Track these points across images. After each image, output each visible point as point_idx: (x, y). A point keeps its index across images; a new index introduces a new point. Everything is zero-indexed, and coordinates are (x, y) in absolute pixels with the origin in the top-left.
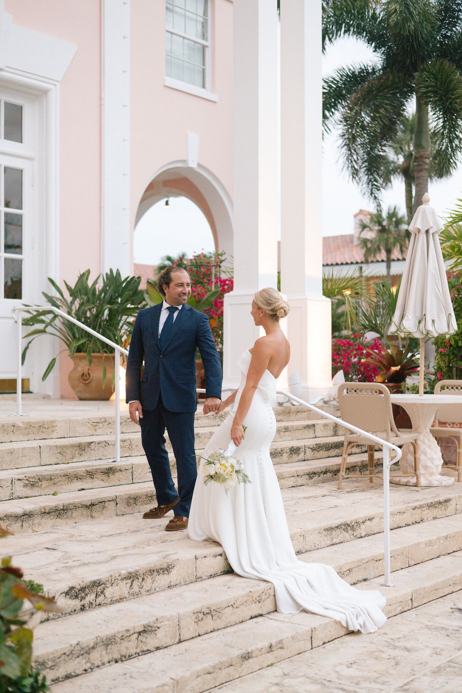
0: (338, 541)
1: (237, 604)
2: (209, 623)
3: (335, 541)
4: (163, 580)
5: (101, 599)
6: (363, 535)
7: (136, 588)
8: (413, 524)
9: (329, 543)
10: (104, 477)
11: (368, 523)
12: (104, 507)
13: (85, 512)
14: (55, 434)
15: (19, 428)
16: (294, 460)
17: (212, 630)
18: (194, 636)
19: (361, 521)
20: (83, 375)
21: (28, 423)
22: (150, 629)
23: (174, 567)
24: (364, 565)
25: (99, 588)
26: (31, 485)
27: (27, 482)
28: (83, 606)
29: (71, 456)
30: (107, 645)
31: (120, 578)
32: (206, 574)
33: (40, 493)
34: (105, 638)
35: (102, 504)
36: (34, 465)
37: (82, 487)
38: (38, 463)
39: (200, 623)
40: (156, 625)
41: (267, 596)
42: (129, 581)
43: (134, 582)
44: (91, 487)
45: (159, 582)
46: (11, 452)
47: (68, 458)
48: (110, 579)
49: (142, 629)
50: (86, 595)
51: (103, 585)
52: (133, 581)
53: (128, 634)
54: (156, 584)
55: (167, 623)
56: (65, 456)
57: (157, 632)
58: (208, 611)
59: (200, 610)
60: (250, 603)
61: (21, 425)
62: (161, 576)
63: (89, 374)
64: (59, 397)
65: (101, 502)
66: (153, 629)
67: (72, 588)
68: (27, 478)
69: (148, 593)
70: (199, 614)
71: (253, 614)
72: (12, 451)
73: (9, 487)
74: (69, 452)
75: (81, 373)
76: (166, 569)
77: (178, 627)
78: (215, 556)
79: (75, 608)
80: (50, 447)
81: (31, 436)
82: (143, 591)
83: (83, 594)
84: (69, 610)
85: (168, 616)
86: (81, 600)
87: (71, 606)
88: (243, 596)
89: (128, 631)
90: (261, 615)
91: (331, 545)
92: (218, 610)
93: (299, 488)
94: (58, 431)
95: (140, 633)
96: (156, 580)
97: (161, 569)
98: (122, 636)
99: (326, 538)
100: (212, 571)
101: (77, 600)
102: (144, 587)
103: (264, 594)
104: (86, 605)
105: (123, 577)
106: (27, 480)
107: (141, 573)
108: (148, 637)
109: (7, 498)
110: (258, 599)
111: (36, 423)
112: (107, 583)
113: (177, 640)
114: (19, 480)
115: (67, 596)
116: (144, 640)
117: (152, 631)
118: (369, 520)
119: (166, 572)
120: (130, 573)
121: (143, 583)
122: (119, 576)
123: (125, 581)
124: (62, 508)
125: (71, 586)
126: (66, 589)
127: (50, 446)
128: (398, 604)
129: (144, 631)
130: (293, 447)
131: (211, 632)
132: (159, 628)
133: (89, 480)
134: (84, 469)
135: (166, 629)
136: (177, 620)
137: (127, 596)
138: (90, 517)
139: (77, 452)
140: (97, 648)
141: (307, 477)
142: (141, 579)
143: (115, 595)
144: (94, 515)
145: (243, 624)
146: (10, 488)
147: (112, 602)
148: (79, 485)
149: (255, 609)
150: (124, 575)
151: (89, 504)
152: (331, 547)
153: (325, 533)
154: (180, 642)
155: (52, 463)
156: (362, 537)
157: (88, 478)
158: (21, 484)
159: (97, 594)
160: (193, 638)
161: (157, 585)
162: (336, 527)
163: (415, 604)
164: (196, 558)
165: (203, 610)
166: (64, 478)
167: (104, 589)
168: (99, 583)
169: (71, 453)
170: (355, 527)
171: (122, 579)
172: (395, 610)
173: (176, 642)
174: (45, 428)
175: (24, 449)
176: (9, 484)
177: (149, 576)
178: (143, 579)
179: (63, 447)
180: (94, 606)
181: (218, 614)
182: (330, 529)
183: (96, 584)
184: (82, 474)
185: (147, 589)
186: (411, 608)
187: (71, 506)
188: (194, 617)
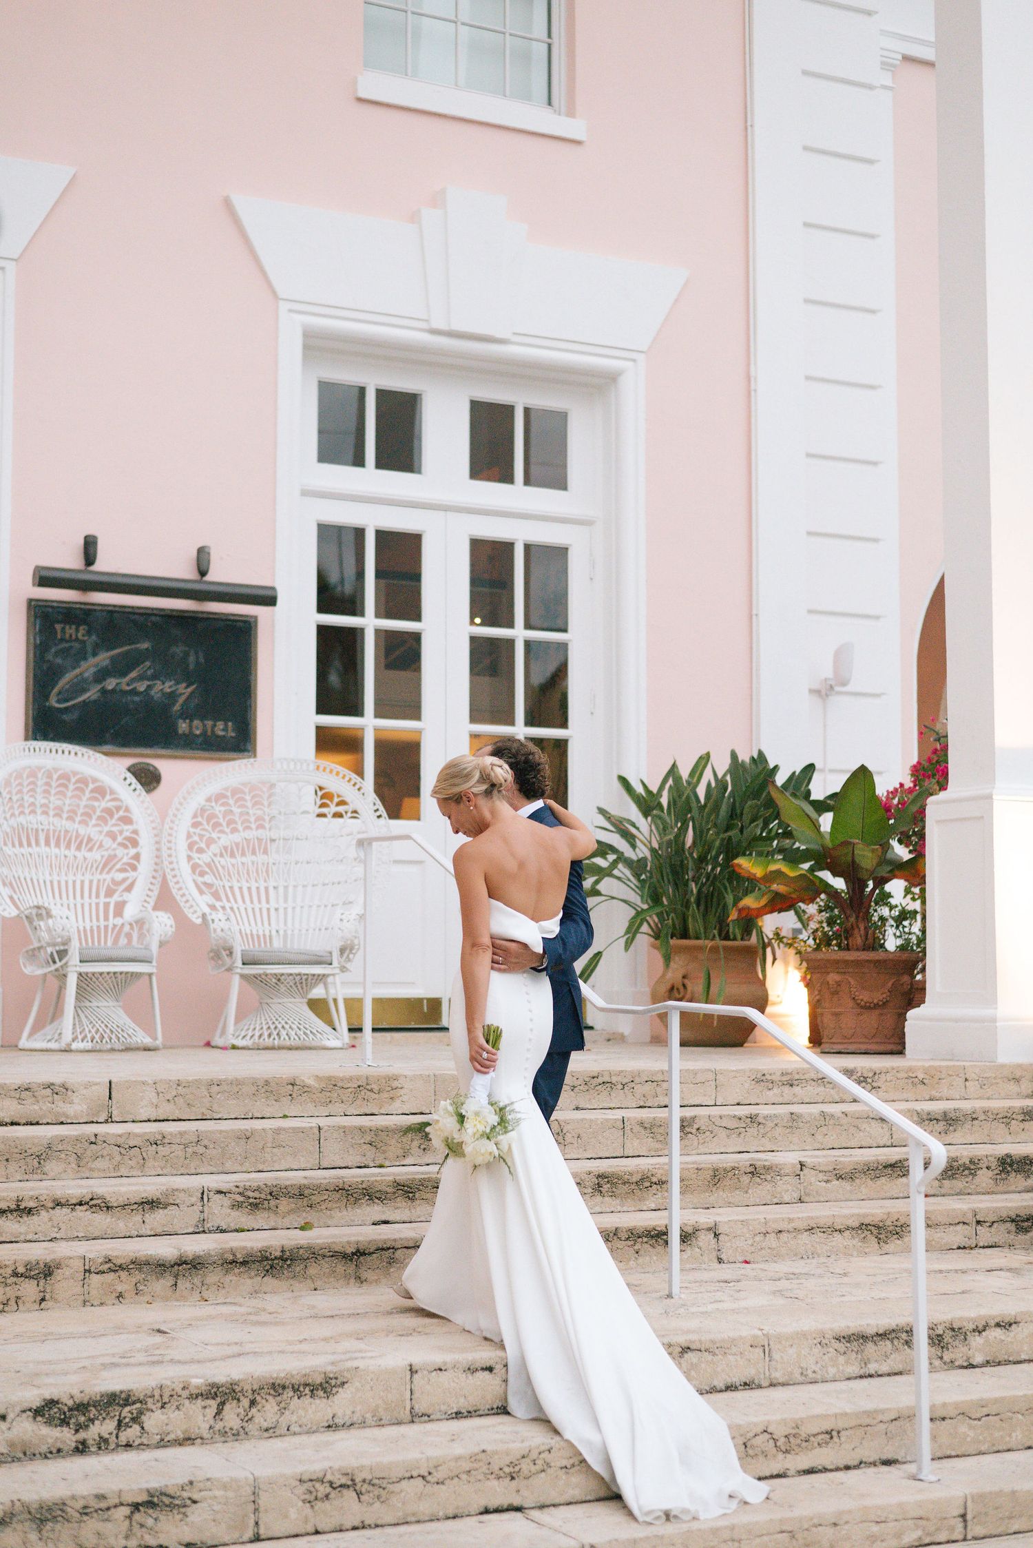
0: (884, 1368)
1: (438, 1475)
2: (349, 1507)
3: (872, 1367)
4: (314, 1409)
5: (132, 1433)
6: (978, 1359)
9: (854, 1369)
11: (998, 1333)
15: (306, 1089)
17: (357, 1524)
18: (303, 1531)
19: (971, 1327)
22: (167, 1500)
23: (343, 1383)
24: (883, 1426)
25: (128, 1409)
26: (251, 1204)
27: (241, 1199)
28: (84, 1443)
29: (400, 1152)
30: (43, 1521)
31: (185, 1394)
35: (387, 1254)
36: (303, 1166)
39: (319, 1505)
40: (185, 1494)
41: (538, 1467)
42: (213, 1404)
43: (227, 1407)
45: (301, 1412)
46: (247, 1137)
47: (390, 1154)
48: (157, 1393)
49: (143, 1498)
50: (92, 1421)
51: (138, 1405)
52: (223, 1403)
53: (103, 1505)
54: (288, 1418)
55: (218, 1493)
57: (188, 1511)
58: (344, 1480)
59: (321, 1475)
60: (481, 1477)
61: (311, 1082)
62: (307, 1400)
65: (383, 1249)
66: (177, 1502)
67: (52, 1403)
68: (241, 1190)
69: (266, 1435)
70: (318, 1485)
71: (493, 1503)
73: (195, 1207)
76: (325, 1386)
77: (251, 1507)
78: (472, 1370)
79: (59, 1445)
82: (250, 1427)
83: (82, 1419)
84: (44, 1449)
85: (225, 1480)
86: (77, 1431)
87: (50, 1441)
88: (458, 1459)
89: (101, 1497)
90: (518, 1509)
91: (861, 1377)
92: (375, 1481)
94: (405, 1098)
95: (136, 1507)
96: (292, 1407)
97: (306, 1385)
98: (85, 1507)
99: (842, 1359)
100: (463, 1404)
101: (65, 1429)
102: (256, 1420)
103: (527, 1460)
104: (90, 1442)
105: (195, 1391)
106: (240, 1193)
107: (247, 1387)
108: (162, 1517)
109: (191, 1230)
110: (507, 1470)
112: (150, 1400)
113: (249, 1534)
114: (220, 1192)
115: (39, 1419)
116: (150, 1522)
117: (171, 1507)
118: (998, 1325)
119: (321, 1393)
120: (213, 1385)
121: (254, 1410)
122: (184, 1388)
123: (200, 1402)
125: (48, 1397)
126: (37, 1403)
129: (150, 1504)
131: (355, 1528)
132: (195, 1502)
133: (401, 1202)
135: (216, 1508)
136: (249, 1490)
137: (206, 1435)
139: (416, 1143)
142: (245, 1402)
143: (170, 1428)
145: (457, 1521)
146: (198, 1207)
147: (163, 1444)
149: (501, 1493)
150: (197, 1387)
152: (858, 1381)
153: (837, 1345)
154: (257, 1539)
156: (972, 1366)
157: (398, 1199)
158: (226, 1201)
159: (120, 1422)
160: (296, 1536)
161: (294, 1418)
162: (878, 1335)
164: (413, 1371)
165: (329, 1477)
166: (338, 1195)
167: (141, 1413)
168: (127, 1400)
169: (399, 1145)
170: (947, 1339)
171: (193, 1397)
173: (246, 1537)
174: (371, 1090)
175: (278, 1131)
176: (195, 1199)
177: (270, 1398)
178: (253, 1403)
180: (112, 1446)
181: (377, 1491)
183: (114, 1400)
184: (384, 1188)
185: (265, 1425)
186: (960, 1537)
187: (301, 1251)
188: (301, 1489)
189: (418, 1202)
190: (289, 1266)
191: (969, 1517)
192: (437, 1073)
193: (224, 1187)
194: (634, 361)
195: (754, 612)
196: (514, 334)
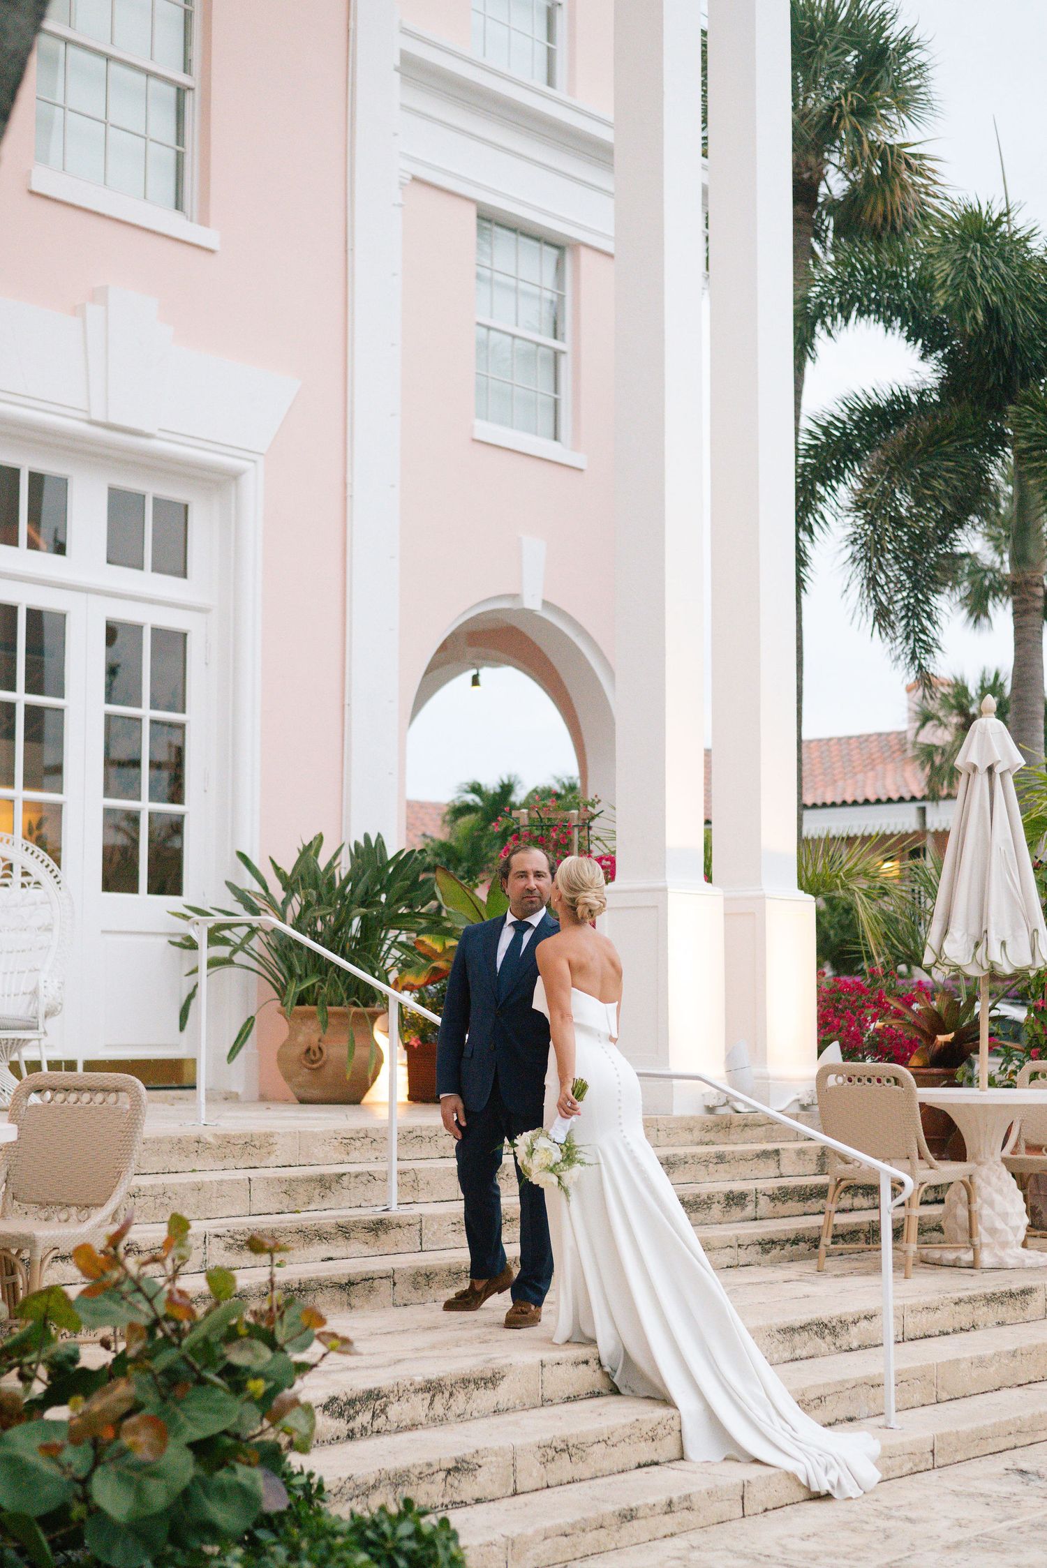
0: (804, 1354)
1: (614, 1440)
3: (798, 1353)
4: (485, 1398)
5: (380, 1422)
6: (855, 1345)
7: (439, 1409)
8: (955, 1331)
9: (787, 1355)
10: (370, 1237)
12: (371, 1290)
13: (339, 1296)
14: (273, 1158)
15: (208, 1146)
16: (733, 1218)
17: (570, 1479)
18: (539, 1486)
19: (851, 1319)
20: (308, 1050)
21: (225, 1136)
22: (465, 1465)
23: (503, 1376)
25: (378, 1402)
26: (238, 1246)
27: (232, 1241)
28: (352, 1431)
29: (306, 1199)
31: (412, 1389)
32: (560, 1394)
33: (253, 1263)
34: (392, 1474)
35: (368, 1283)
36: (239, 1213)
37: (330, 1255)
38: (245, 1211)
39: (549, 1466)
40: (475, 1461)
41: (667, 1431)
42: (428, 1396)
43: (437, 1398)
44: (344, 1255)
45: (479, 1401)
46: (198, 1188)
48: (396, 1389)
49: (451, 1465)
50: (357, 1413)
51: (385, 1399)
52: (434, 1396)
53: (430, 1471)
54: (472, 1406)
55: (494, 1459)
56: (295, 1199)
57: (477, 1473)
58: (563, 1446)
59: (549, 1442)
60: (636, 1440)
61: (211, 1139)
62: (482, 1391)
63: (320, 1049)
64: (256, 1096)
65: (365, 1280)
66: (471, 1467)
67: (334, 1399)
68: (232, 1234)
69: (459, 1420)
70: (548, 1450)
71: (643, 1460)
72: (200, 1186)
73: (200, 1250)
74: (301, 1190)
75: (305, 1048)
76: (491, 1380)
77: (511, 1469)
78: (576, 1364)
79: (338, 1434)
80: (268, 1181)
81: (230, 1162)
82: (450, 1414)
83: (352, 1412)
84: (329, 1437)
85: (496, 1448)
86: (348, 1422)
87: (333, 1430)
89: (429, 1465)
90: (656, 1464)
91: (792, 1360)
92: (579, 1446)
93: (742, 1268)
94: (278, 1153)
95: (449, 1471)
96: (473, 1397)
97: (482, 1379)
98: (420, 1473)
99: (781, 1347)
100: (570, 1391)
101: (342, 1420)
102: (453, 1408)
103: (661, 1426)
104: (356, 1430)
105: (418, 1387)
106: (231, 1237)
107: (448, 1383)
108: (463, 1479)
109: (197, 1270)
110: (650, 1434)
111: (240, 1137)
112: (391, 1395)
113: (510, 1491)
114: (217, 1236)
115: (326, 1412)
116: (456, 1483)
117: (468, 1470)
118: (865, 1318)
119: (490, 1385)
120: (430, 1382)
121: (452, 1400)
122: (411, 1385)
123: (420, 1396)
124: (297, 1286)
125: (332, 1394)
126: (325, 1400)
127: (268, 1178)
128: (906, 1457)
129: (457, 1469)
130: (731, 1192)
131: (569, 1483)
132: (480, 1466)
133: (341, 1241)
134: (334, 1221)
135: (493, 1470)
137: (424, 1422)
138: (346, 1307)
139: (317, 1191)
140: (381, 1489)
141: (758, 1248)
142: (447, 1394)
143: (403, 1417)
144: (354, 1301)
145: (623, 1476)
146: (201, 1250)
147: (400, 1430)
148: (323, 1250)
150: (419, 1384)
151: (345, 1281)
152: (790, 1363)
153: (778, 1336)
154: (515, 1494)
155: (271, 1211)
156: (851, 1350)
157: (339, 1239)
158: (221, 1244)
159: (374, 1413)
160: (537, 1490)
161: (475, 1406)
162: (801, 1327)
163: (939, 1461)
164: (543, 1366)
166: (297, 1236)
167: (386, 1405)
168: (378, 1395)
170: (838, 1330)
171: (416, 1391)
172: (901, 1467)
173: (509, 1493)
174: (254, 1146)
175: (221, 1183)
176: (200, 1243)
177: (461, 1390)
178: (451, 1394)
179: (291, 1181)
180: (369, 1433)
181: (581, 1453)
182: (790, 1331)
183: (373, 1395)
184: (328, 1229)
185: (458, 1412)
186: (931, 1466)
187: (312, 1283)
188: (539, 1454)
189: (352, 1241)
190: (304, 1296)
191: (935, 1452)
192: (300, 1129)
193: (221, 1231)
194: (254, 462)
195: (347, 701)
196: (160, 430)
